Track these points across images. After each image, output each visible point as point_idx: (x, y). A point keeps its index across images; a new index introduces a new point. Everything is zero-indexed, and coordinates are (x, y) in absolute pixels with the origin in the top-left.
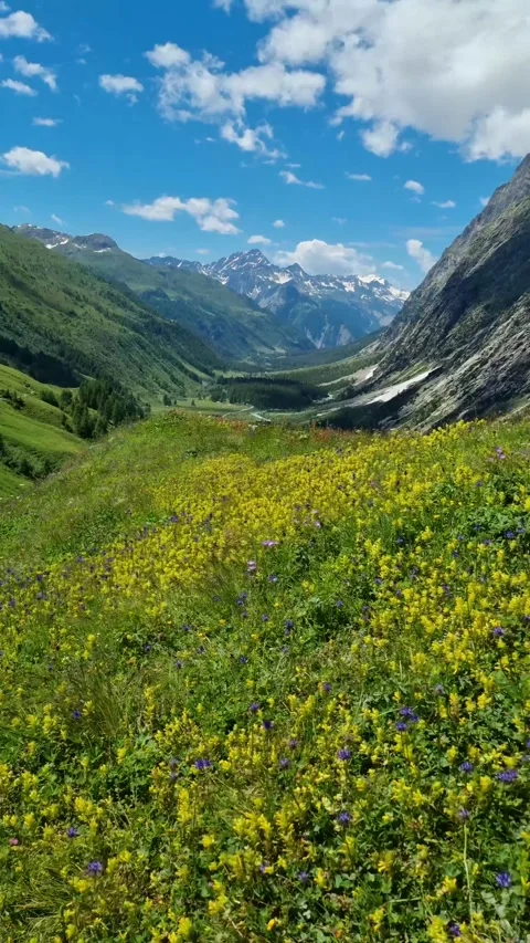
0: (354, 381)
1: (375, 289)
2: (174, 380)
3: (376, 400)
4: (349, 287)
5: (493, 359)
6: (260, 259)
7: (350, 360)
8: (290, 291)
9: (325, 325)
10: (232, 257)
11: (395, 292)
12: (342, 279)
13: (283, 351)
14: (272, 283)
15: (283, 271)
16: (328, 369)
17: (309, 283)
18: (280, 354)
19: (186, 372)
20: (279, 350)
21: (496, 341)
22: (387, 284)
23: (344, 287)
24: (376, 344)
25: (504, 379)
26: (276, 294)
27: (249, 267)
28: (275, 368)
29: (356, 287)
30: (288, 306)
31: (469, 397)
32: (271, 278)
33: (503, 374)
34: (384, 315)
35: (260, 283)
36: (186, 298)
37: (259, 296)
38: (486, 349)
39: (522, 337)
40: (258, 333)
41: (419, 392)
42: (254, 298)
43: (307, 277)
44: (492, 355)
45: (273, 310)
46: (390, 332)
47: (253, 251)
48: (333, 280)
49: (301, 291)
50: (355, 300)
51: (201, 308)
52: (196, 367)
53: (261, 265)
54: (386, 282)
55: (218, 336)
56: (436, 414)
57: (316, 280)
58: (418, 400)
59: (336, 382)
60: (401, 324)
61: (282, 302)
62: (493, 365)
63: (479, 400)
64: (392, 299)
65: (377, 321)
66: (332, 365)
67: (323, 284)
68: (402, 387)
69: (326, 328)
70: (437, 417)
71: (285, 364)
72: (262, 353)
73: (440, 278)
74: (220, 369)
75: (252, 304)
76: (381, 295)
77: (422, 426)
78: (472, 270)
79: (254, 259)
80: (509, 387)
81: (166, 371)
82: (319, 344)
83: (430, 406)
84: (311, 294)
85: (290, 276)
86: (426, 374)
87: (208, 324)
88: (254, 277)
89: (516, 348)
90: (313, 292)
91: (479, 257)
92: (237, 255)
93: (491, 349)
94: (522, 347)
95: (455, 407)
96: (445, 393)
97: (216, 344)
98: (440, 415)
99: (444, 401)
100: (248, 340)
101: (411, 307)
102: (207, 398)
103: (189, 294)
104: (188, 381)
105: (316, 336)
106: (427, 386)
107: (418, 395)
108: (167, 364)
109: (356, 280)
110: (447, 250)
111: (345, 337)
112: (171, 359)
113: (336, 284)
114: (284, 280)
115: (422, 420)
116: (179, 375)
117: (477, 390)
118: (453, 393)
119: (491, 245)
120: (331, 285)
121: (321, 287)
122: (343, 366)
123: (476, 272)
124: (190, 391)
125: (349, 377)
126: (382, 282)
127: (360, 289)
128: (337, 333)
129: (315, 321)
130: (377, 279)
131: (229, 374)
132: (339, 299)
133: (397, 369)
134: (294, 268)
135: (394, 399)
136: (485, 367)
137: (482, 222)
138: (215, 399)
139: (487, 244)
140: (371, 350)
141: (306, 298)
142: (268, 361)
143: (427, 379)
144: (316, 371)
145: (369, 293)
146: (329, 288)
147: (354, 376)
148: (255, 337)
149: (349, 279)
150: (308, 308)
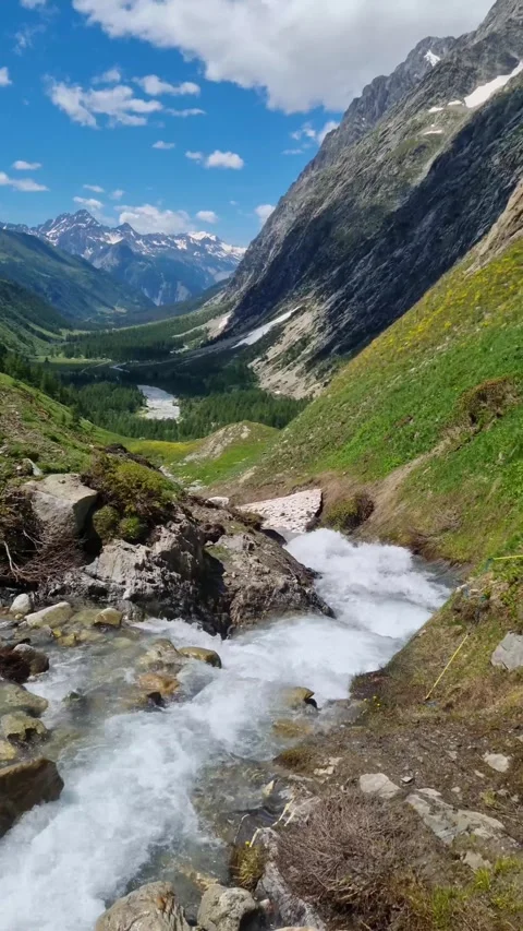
0: (208, 331)
1: (207, 246)
2: (21, 338)
3: (241, 343)
4: (181, 245)
5: (359, 292)
6: (88, 220)
7: (199, 312)
8: (123, 250)
9: (161, 282)
10: (58, 220)
11: (227, 248)
12: (173, 237)
13: (123, 310)
14: (104, 243)
15: (114, 231)
16: (177, 321)
17: (140, 242)
18: (122, 313)
19: (33, 331)
20: (118, 309)
21: (359, 275)
22: (218, 241)
23: (176, 245)
24: (220, 297)
25: (373, 311)
26: (109, 255)
27: (80, 228)
28: (119, 326)
29: (189, 244)
30: (123, 266)
31: (339, 332)
32: (102, 239)
33: (372, 306)
34: (219, 271)
35: (92, 245)
36: (18, 260)
37: (93, 257)
38: (350, 283)
39: (386, 268)
40: (96, 293)
41: (285, 332)
42: (87, 258)
43: (138, 236)
44: (357, 289)
45: (108, 270)
46: (234, 283)
47: (80, 212)
48: (164, 237)
49: (135, 250)
50: (187, 257)
51: (35, 270)
52: (42, 327)
53: (89, 226)
54: (217, 238)
55: (56, 297)
56: (307, 351)
57: (149, 238)
58: (285, 340)
59: (189, 332)
60: (245, 273)
61: (116, 262)
62: (360, 299)
63: (351, 333)
64: (224, 255)
65: (211, 277)
66: (181, 317)
67: (155, 242)
68: (265, 329)
69: (164, 286)
70: (308, 355)
71: (128, 322)
72: (102, 313)
73: (278, 225)
74: (66, 328)
75: (86, 264)
76: (213, 251)
77: (295, 366)
78: (319, 210)
79: (82, 220)
80: (380, 319)
81: (12, 330)
82: (157, 302)
83: (299, 344)
84: (144, 253)
85: (121, 235)
86: (288, 315)
87: (45, 287)
88: (85, 238)
89: (381, 280)
90: (145, 251)
91: (325, 197)
92: (64, 216)
93: (355, 283)
94: (389, 277)
95: (326, 342)
96: (313, 329)
97: (55, 306)
98: (312, 353)
99: (313, 338)
100: (88, 300)
101: (253, 257)
102: (60, 355)
103: (21, 257)
104: (37, 340)
105: (154, 294)
106: (292, 324)
107: (284, 335)
108: (12, 323)
109: (188, 238)
110: (282, 199)
111: (183, 294)
112: (15, 318)
113: (168, 241)
114: (115, 240)
115: (294, 358)
116: (26, 333)
117: (347, 324)
118: (321, 330)
119: (336, 184)
120: (163, 243)
121: (154, 246)
122: (193, 318)
123: (324, 211)
124: (40, 349)
125: (203, 327)
126: (213, 238)
127: (192, 246)
128: (174, 291)
129: (152, 280)
130: (208, 235)
131: (76, 333)
132: (171, 257)
133: (254, 314)
134: (125, 228)
135: (259, 341)
136: (353, 300)
137: (316, 167)
138: (69, 355)
139: (331, 184)
140: (217, 300)
141: (140, 257)
142: (110, 320)
143: (290, 318)
144: (165, 325)
145: (202, 250)
146: (162, 246)
147: (207, 325)
148: (94, 297)
149: (181, 237)
150: (142, 267)
